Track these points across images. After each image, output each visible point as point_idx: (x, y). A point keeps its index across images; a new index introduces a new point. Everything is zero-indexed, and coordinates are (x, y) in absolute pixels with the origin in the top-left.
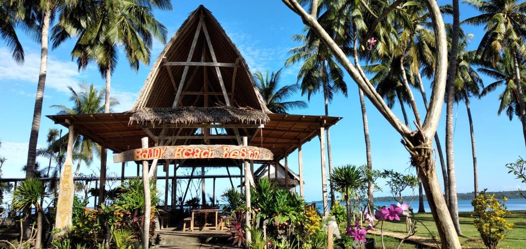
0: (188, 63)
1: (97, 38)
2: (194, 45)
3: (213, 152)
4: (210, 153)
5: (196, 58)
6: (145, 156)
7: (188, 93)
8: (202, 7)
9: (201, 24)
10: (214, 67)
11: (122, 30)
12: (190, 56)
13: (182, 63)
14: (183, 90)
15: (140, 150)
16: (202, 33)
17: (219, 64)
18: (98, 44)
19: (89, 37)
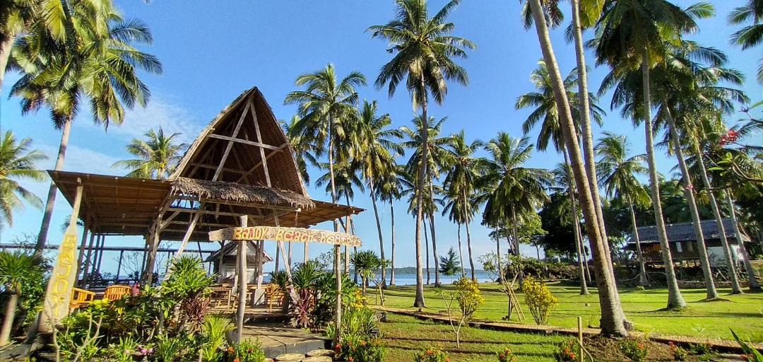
0: (233, 139)
1: (61, 83)
2: (241, 122)
3: (312, 236)
4: (309, 236)
5: (240, 136)
6: (245, 236)
7: (228, 170)
8: (255, 89)
9: (249, 104)
10: (259, 147)
11: (99, 82)
12: (236, 132)
13: (227, 138)
14: (225, 166)
15: (238, 228)
16: (249, 112)
17: (264, 146)
18: (60, 89)
19: (48, 78)
